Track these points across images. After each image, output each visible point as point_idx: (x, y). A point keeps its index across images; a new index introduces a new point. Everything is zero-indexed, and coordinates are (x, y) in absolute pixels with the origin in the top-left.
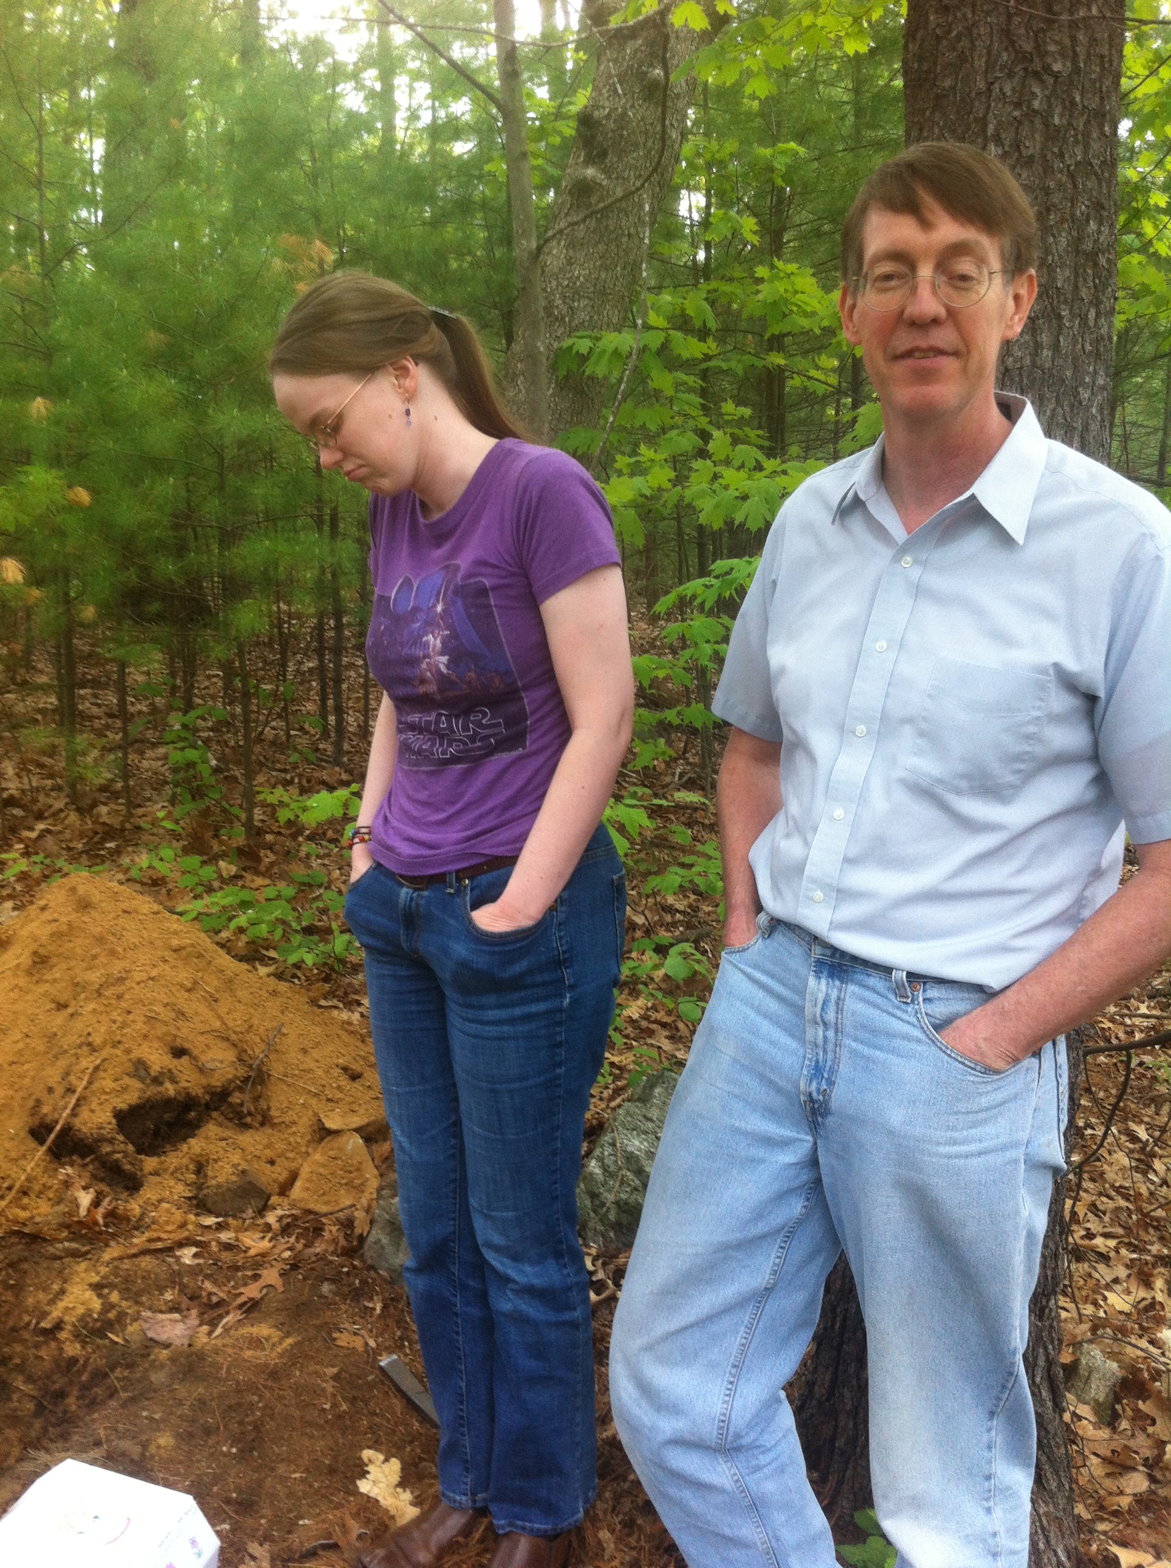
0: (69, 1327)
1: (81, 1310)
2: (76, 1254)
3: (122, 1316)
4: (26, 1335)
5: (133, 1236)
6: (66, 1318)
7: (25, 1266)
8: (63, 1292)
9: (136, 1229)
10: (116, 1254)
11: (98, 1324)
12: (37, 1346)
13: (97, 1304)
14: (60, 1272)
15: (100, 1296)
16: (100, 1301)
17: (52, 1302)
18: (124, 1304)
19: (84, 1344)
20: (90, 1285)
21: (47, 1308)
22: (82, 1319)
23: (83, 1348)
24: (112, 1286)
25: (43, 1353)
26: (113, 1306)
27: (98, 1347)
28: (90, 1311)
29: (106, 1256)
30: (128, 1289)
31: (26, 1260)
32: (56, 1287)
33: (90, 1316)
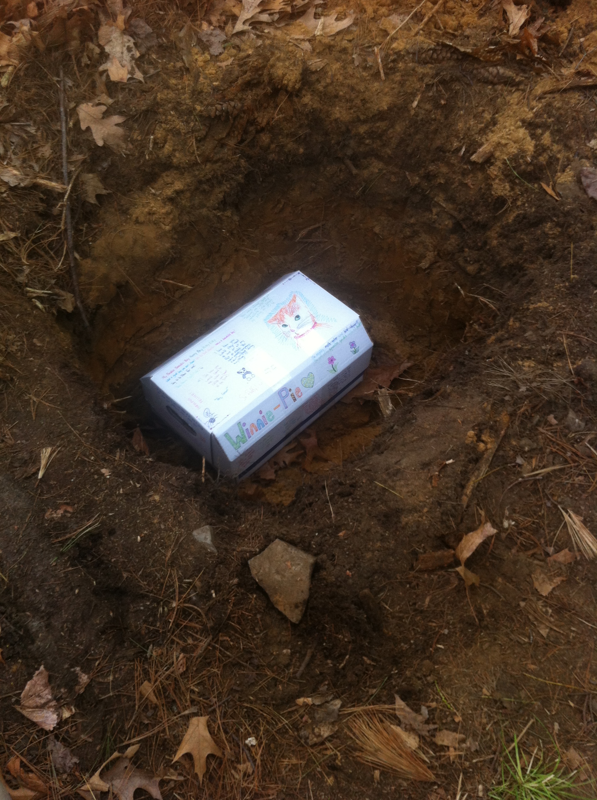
0: (499, 163)
1: (513, 149)
2: (509, 82)
3: (552, 161)
4: (454, 160)
5: (562, 66)
6: (497, 154)
7: (457, 86)
8: (494, 122)
9: (564, 56)
10: (547, 88)
11: (530, 168)
12: (464, 173)
13: (530, 146)
14: (492, 100)
15: (533, 136)
16: (534, 142)
17: (483, 131)
18: (555, 147)
19: (513, 184)
20: (523, 121)
21: (478, 138)
22: (515, 158)
25: (468, 181)
26: (544, 149)
27: (527, 190)
28: (522, 152)
29: (539, 89)
30: (559, 131)
31: (458, 80)
32: (487, 116)
33: (522, 157)
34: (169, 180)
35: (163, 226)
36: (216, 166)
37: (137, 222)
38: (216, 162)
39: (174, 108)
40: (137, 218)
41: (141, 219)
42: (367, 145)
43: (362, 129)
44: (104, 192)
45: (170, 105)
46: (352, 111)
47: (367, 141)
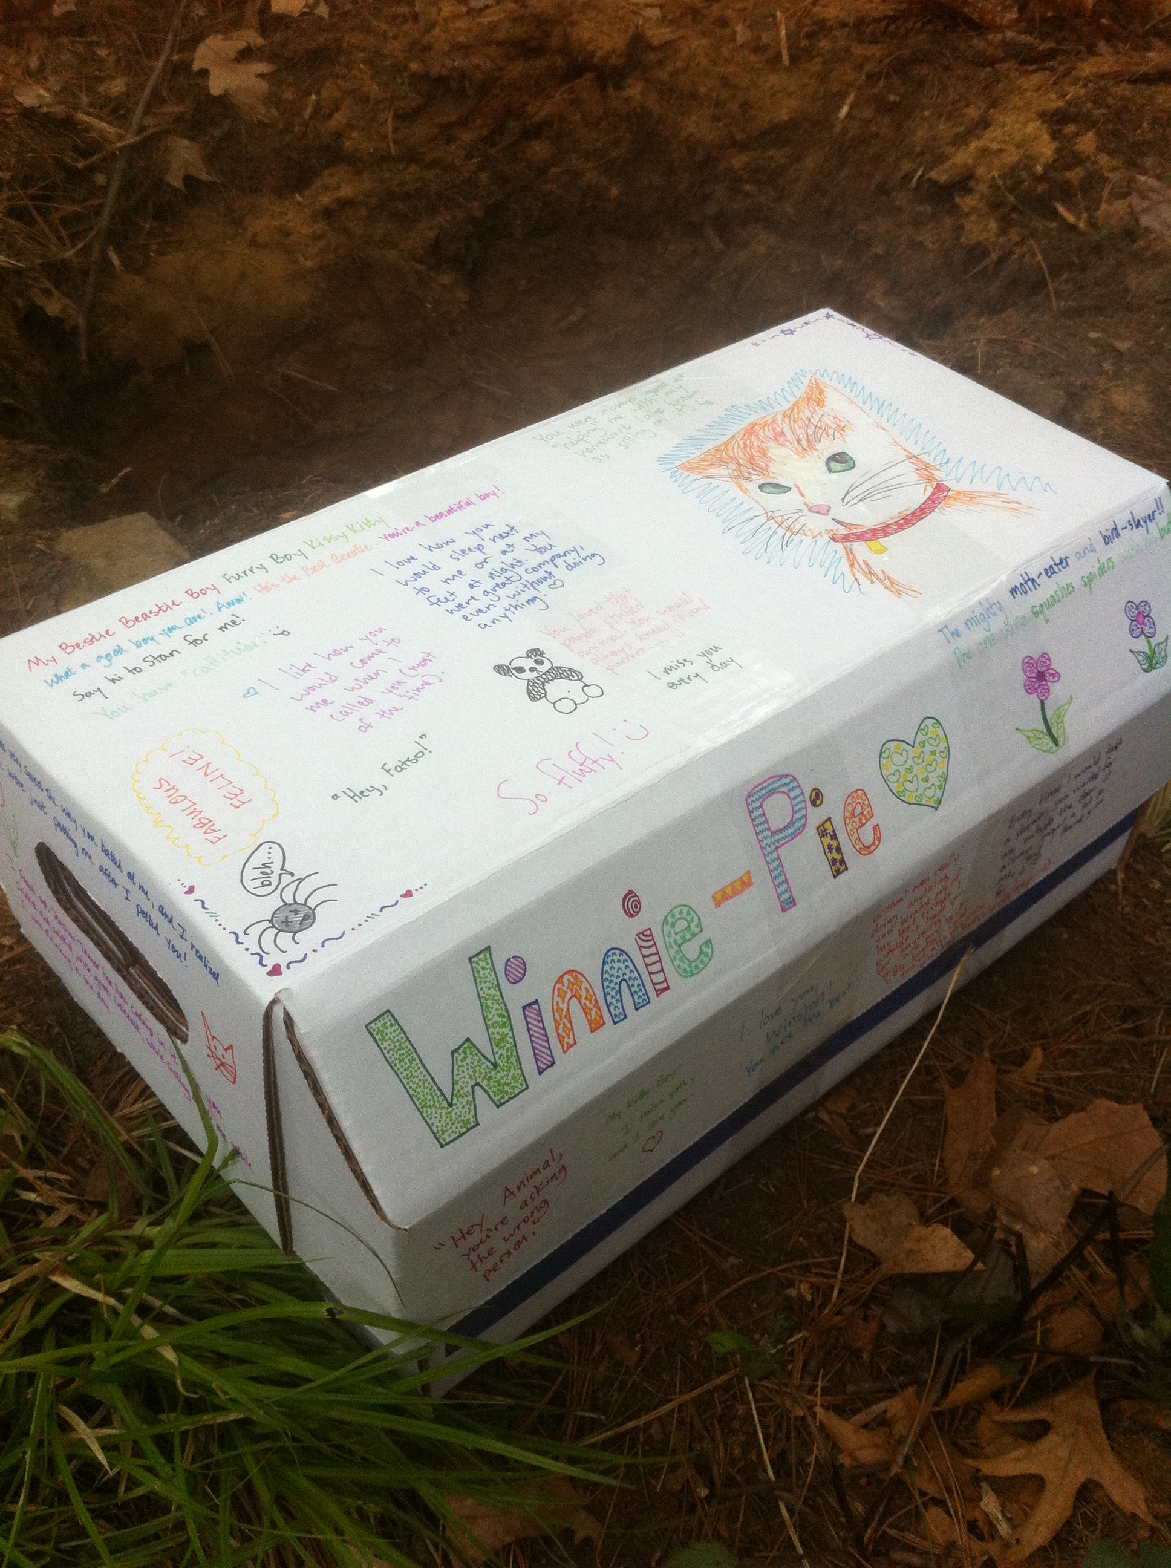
1: (1012, 156)
2: (1025, 56)
3: (1093, 183)
4: (902, 200)
5: (1150, 47)
6: (981, 171)
8: (984, 123)
11: (1041, 188)
14: (987, 88)
15: (1055, 135)
17: (960, 140)
18: (1104, 159)
19: (1006, 223)
20: (1042, 115)
21: (949, 150)
22: (1011, 172)
23: (1003, 231)
24: (1086, 122)
25: (925, 237)
26: (1078, 160)
27: (1034, 231)
28: (1030, 160)
29: (1087, 68)
30: (1116, 134)
31: (928, 60)
32: (973, 113)
33: (1028, 168)
34: (332, 181)
35: (302, 259)
36: (430, 174)
37: (253, 242)
38: (430, 166)
39: (370, 62)
40: (255, 235)
41: (262, 239)
42: (748, 195)
43: (739, 161)
44: (204, 177)
45: (362, 55)
46: (721, 124)
47: (748, 187)
